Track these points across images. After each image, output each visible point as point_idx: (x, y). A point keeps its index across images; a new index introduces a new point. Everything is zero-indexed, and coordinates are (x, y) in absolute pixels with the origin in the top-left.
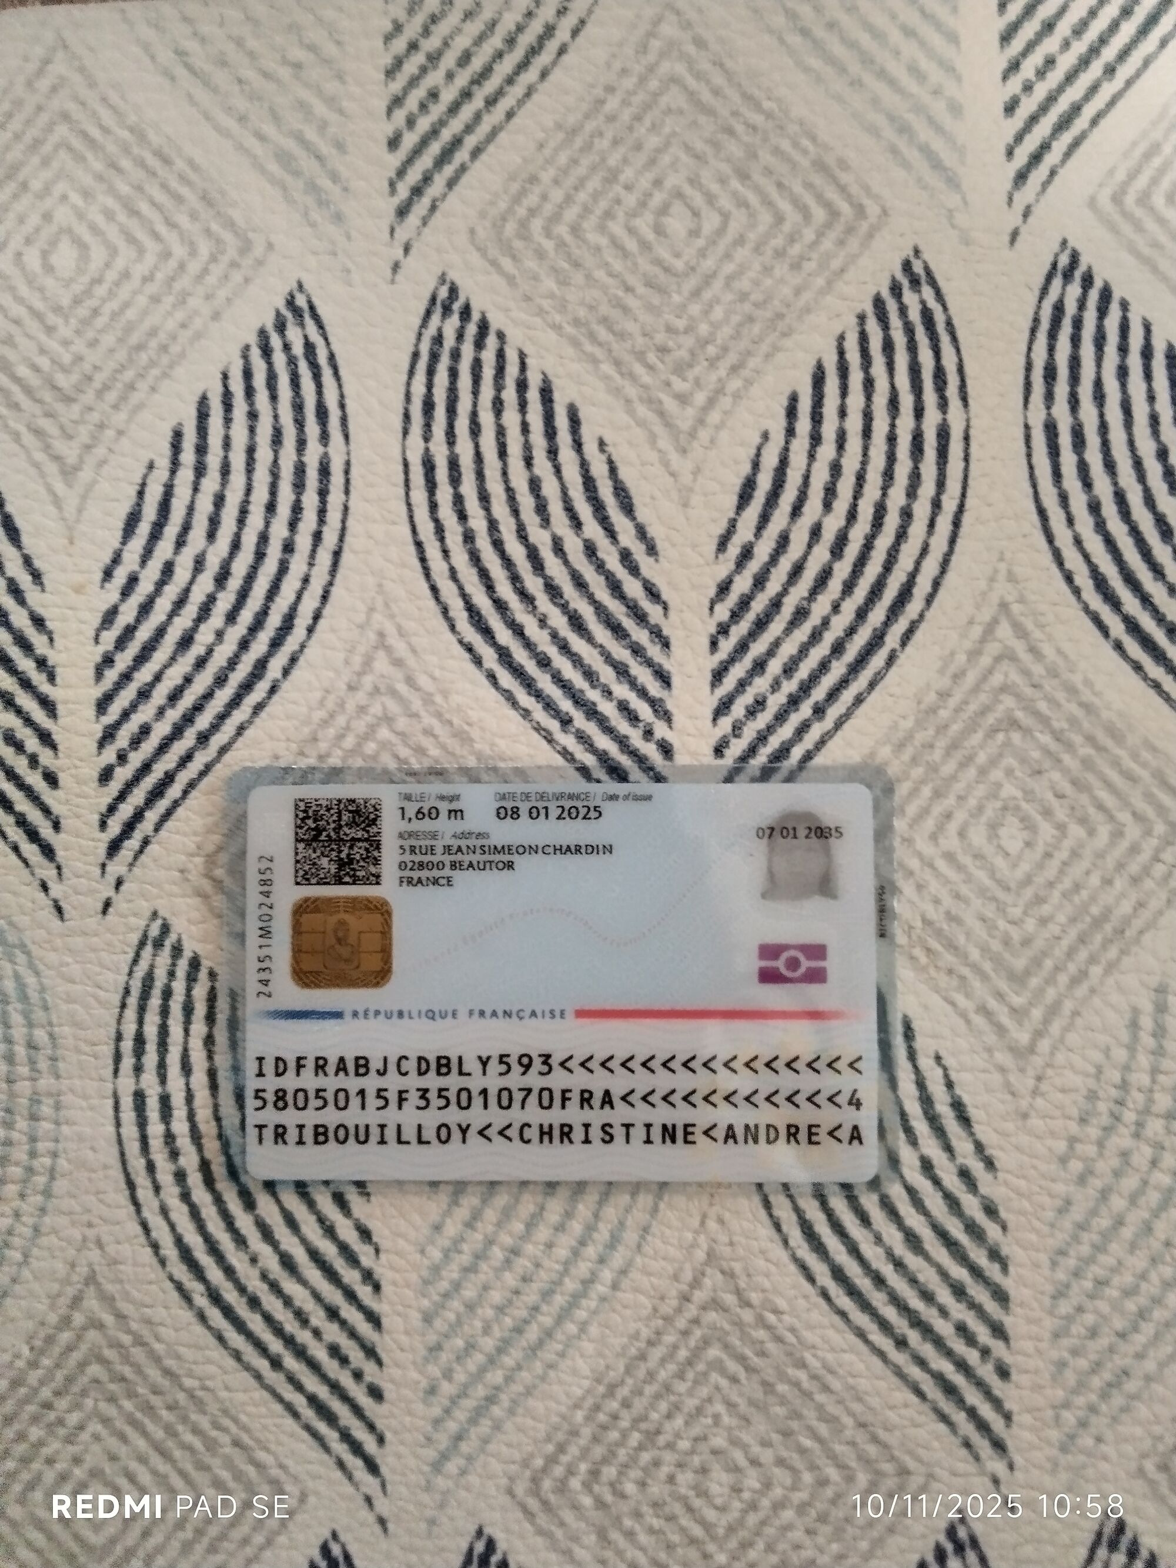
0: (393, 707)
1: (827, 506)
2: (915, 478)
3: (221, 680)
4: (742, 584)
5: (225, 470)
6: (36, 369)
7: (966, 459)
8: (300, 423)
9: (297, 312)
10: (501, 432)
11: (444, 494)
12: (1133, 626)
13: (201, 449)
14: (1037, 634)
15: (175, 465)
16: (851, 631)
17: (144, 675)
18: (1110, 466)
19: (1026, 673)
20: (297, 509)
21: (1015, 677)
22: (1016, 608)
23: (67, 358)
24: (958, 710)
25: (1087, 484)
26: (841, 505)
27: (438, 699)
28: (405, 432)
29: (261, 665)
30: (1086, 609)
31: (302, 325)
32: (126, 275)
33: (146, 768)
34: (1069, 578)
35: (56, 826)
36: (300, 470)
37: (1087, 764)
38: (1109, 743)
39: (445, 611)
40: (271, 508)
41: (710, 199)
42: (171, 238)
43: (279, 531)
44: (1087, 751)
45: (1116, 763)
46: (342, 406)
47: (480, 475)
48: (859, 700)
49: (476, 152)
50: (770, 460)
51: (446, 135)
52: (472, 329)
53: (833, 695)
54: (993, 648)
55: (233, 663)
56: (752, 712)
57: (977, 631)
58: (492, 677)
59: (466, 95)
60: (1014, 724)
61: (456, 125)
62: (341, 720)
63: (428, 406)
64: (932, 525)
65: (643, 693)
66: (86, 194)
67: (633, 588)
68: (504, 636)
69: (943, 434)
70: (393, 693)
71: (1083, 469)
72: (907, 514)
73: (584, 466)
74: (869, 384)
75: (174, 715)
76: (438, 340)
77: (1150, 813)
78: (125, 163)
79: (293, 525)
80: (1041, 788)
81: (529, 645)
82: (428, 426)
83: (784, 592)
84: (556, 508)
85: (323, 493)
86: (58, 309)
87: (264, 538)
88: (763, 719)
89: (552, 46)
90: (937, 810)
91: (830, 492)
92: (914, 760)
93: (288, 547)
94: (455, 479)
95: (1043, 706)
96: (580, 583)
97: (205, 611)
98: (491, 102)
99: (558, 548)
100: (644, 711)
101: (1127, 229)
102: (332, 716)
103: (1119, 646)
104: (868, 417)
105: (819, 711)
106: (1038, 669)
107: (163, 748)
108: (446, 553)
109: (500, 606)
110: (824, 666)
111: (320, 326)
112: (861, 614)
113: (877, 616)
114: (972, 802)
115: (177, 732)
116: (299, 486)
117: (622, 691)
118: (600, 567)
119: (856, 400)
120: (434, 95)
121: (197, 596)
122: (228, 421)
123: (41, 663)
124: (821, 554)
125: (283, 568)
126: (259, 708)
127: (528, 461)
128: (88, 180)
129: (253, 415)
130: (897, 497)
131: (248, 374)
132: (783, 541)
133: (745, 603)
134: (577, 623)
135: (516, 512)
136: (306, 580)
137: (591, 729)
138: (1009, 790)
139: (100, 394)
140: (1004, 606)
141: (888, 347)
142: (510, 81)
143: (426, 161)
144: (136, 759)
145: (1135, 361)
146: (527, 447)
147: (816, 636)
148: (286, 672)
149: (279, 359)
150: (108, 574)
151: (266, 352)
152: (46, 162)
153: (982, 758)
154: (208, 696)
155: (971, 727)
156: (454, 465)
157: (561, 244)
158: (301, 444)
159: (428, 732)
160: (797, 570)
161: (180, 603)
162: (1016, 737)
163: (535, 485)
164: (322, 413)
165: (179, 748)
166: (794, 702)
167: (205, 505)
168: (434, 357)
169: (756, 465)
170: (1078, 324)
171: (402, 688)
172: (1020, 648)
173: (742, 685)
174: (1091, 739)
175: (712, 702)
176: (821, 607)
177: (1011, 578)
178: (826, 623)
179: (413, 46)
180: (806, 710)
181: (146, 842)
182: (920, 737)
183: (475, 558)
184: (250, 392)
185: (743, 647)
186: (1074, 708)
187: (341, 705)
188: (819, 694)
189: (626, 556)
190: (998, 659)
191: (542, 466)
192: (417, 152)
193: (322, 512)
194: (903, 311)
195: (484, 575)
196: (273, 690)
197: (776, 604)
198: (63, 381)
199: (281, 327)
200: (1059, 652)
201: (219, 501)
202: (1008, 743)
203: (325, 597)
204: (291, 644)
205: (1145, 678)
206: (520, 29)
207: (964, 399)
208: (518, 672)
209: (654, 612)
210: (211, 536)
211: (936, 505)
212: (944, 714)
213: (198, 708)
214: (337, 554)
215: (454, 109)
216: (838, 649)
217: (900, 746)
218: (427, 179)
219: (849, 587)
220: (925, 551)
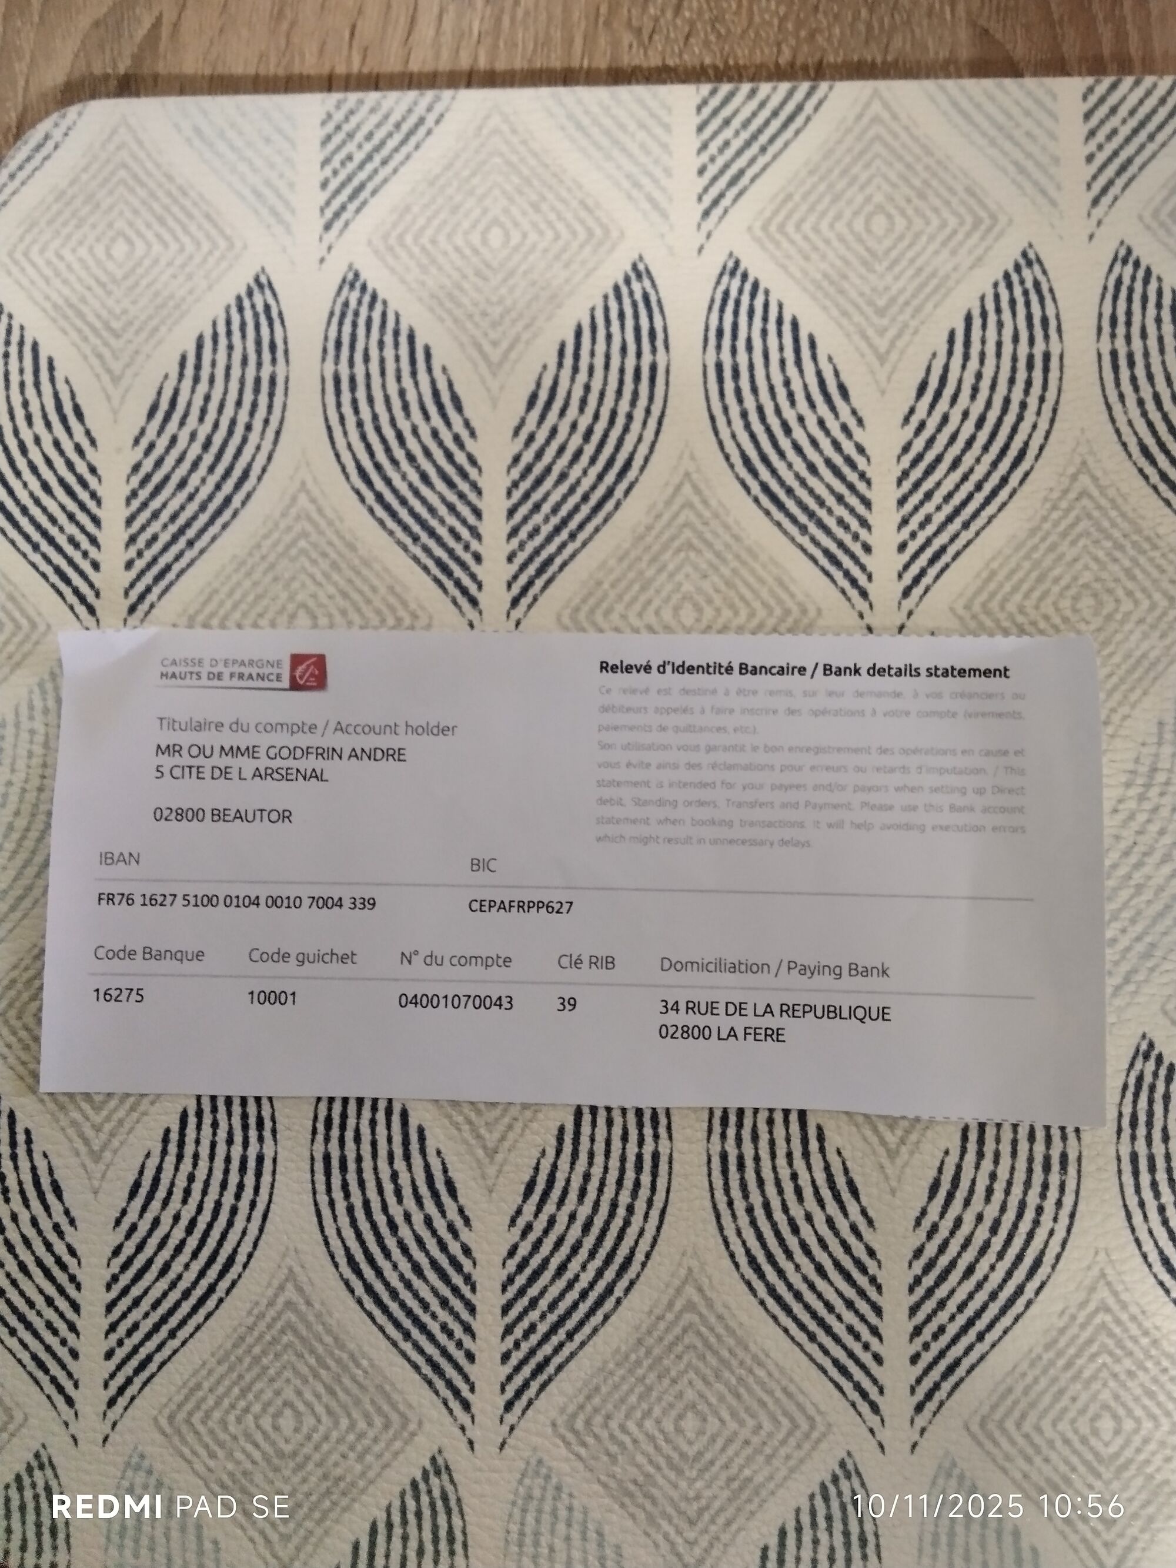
0: (309, 528)
1: (582, 410)
2: (635, 394)
3: (203, 507)
4: (528, 457)
5: (212, 380)
6: (98, 317)
7: (667, 384)
8: (259, 352)
9: (261, 286)
10: (382, 361)
11: (346, 397)
12: (765, 488)
13: (198, 367)
14: (706, 492)
15: (181, 375)
16: (594, 487)
17: (155, 504)
18: (754, 390)
19: (700, 516)
20: (254, 405)
21: (693, 518)
22: (695, 476)
23: (118, 311)
24: (657, 537)
25: (740, 400)
26: (590, 410)
27: (337, 523)
28: (324, 360)
29: (228, 500)
30: (738, 477)
31: (263, 293)
32: (156, 261)
33: (155, 560)
34: (727, 458)
35: (97, 595)
36: (258, 381)
37: (734, 571)
38: (750, 560)
39: (343, 469)
40: (239, 403)
41: (516, 224)
42: (186, 240)
43: (243, 417)
44: (735, 564)
45: (753, 572)
46: (286, 343)
47: (368, 386)
48: (597, 530)
49: (374, 192)
50: (547, 382)
51: (356, 182)
52: (367, 299)
53: (581, 526)
54: (679, 501)
55: (211, 498)
56: (531, 536)
57: (670, 490)
58: (371, 511)
59: (369, 158)
60: (690, 546)
61: (362, 176)
62: (276, 535)
63: (338, 344)
64: (645, 423)
65: (464, 522)
66: (136, 212)
67: (460, 458)
68: (379, 485)
69: (653, 368)
70: (309, 519)
71: (738, 391)
72: (630, 417)
73: (433, 382)
74: (609, 337)
75: (173, 528)
76: (346, 304)
77: (772, 602)
78: (160, 194)
79: (252, 414)
80: (706, 585)
81: (395, 491)
82: (337, 357)
83: (553, 462)
84: (414, 408)
85: (271, 395)
86: (114, 281)
87: (233, 422)
88: (538, 540)
89: (422, 131)
90: (643, 599)
91: (584, 402)
92: (630, 568)
93: (248, 427)
94: (353, 388)
95: (709, 536)
96: (427, 453)
97: (195, 465)
98: (384, 162)
99: (415, 431)
100: (465, 533)
101: (771, 246)
102: (271, 532)
103: (756, 500)
104: (608, 357)
105: (573, 536)
106: (707, 514)
107: (166, 548)
108: (345, 433)
109: (378, 467)
110: (576, 509)
111: (274, 294)
112: (600, 477)
113: (610, 478)
114: (664, 594)
115: (175, 538)
116: (257, 390)
117: (452, 521)
118: (441, 444)
119: (601, 347)
120: (350, 158)
121: (191, 456)
122: (215, 350)
123: (93, 495)
124: (576, 440)
125: (244, 440)
126: (225, 526)
127: (399, 379)
128: (136, 203)
129: (230, 347)
130: (624, 407)
131: (228, 323)
132: (554, 431)
133: (529, 469)
134: (425, 478)
135: (389, 409)
136: (258, 448)
137: (432, 544)
138: (687, 587)
139: (137, 333)
140: (687, 475)
141: (621, 315)
142: (396, 150)
143: (343, 197)
144: (148, 555)
145: (772, 327)
146: (398, 371)
147: (572, 490)
148: (244, 503)
149: (248, 314)
150: (137, 441)
151: (241, 309)
152: (111, 193)
153: (671, 567)
154: (194, 518)
155: (665, 548)
156: (352, 380)
157: (423, 249)
158: (259, 365)
159: (330, 543)
160: (561, 450)
161: (180, 460)
162: (692, 555)
163: (402, 393)
164: (273, 347)
165: (174, 550)
166: (557, 530)
167: (198, 402)
168: (343, 315)
169: (538, 385)
170: (738, 303)
171: (315, 515)
172: (696, 500)
173: (525, 519)
174: (737, 557)
175: (507, 529)
176: (576, 472)
177: (693, 458)
178: (578, 482)
179: (338, 128)
180: (564, 535)
181: (152, 606)
182: (633, 554)
183: (363, 437)
184: (229, 333)
185: (526, 496)
186: (727, 538)
187: (276, 525)
188: (573, 525)
189: (457, 438)
190: (683, 507)
191: (407, 382)
192: (337, 192)
193: (270, 407)
194: (631, 293)
195: (369, 447)
196: (235, 514)
197: (548, 470)
198: (116, 325)
199: (250, 294)
200: (720, 503)
201: (207, 398)
202: (687, 558)
203: (270, 458)
204: (247, 486)
205: (772, 519)
206: (404, 119)
207: (667, 347)
208: (387, 507)
209: (473, 473)
210: (201, 419)
211: (648, 411)
212: (649, 539)
213: (188, 524)
214: (278, 433)
215: (361, 166)
216: (585, 498)
217: (621, 559)
218: (343, 208)
219: (593, 460)
220: (640, 439)
